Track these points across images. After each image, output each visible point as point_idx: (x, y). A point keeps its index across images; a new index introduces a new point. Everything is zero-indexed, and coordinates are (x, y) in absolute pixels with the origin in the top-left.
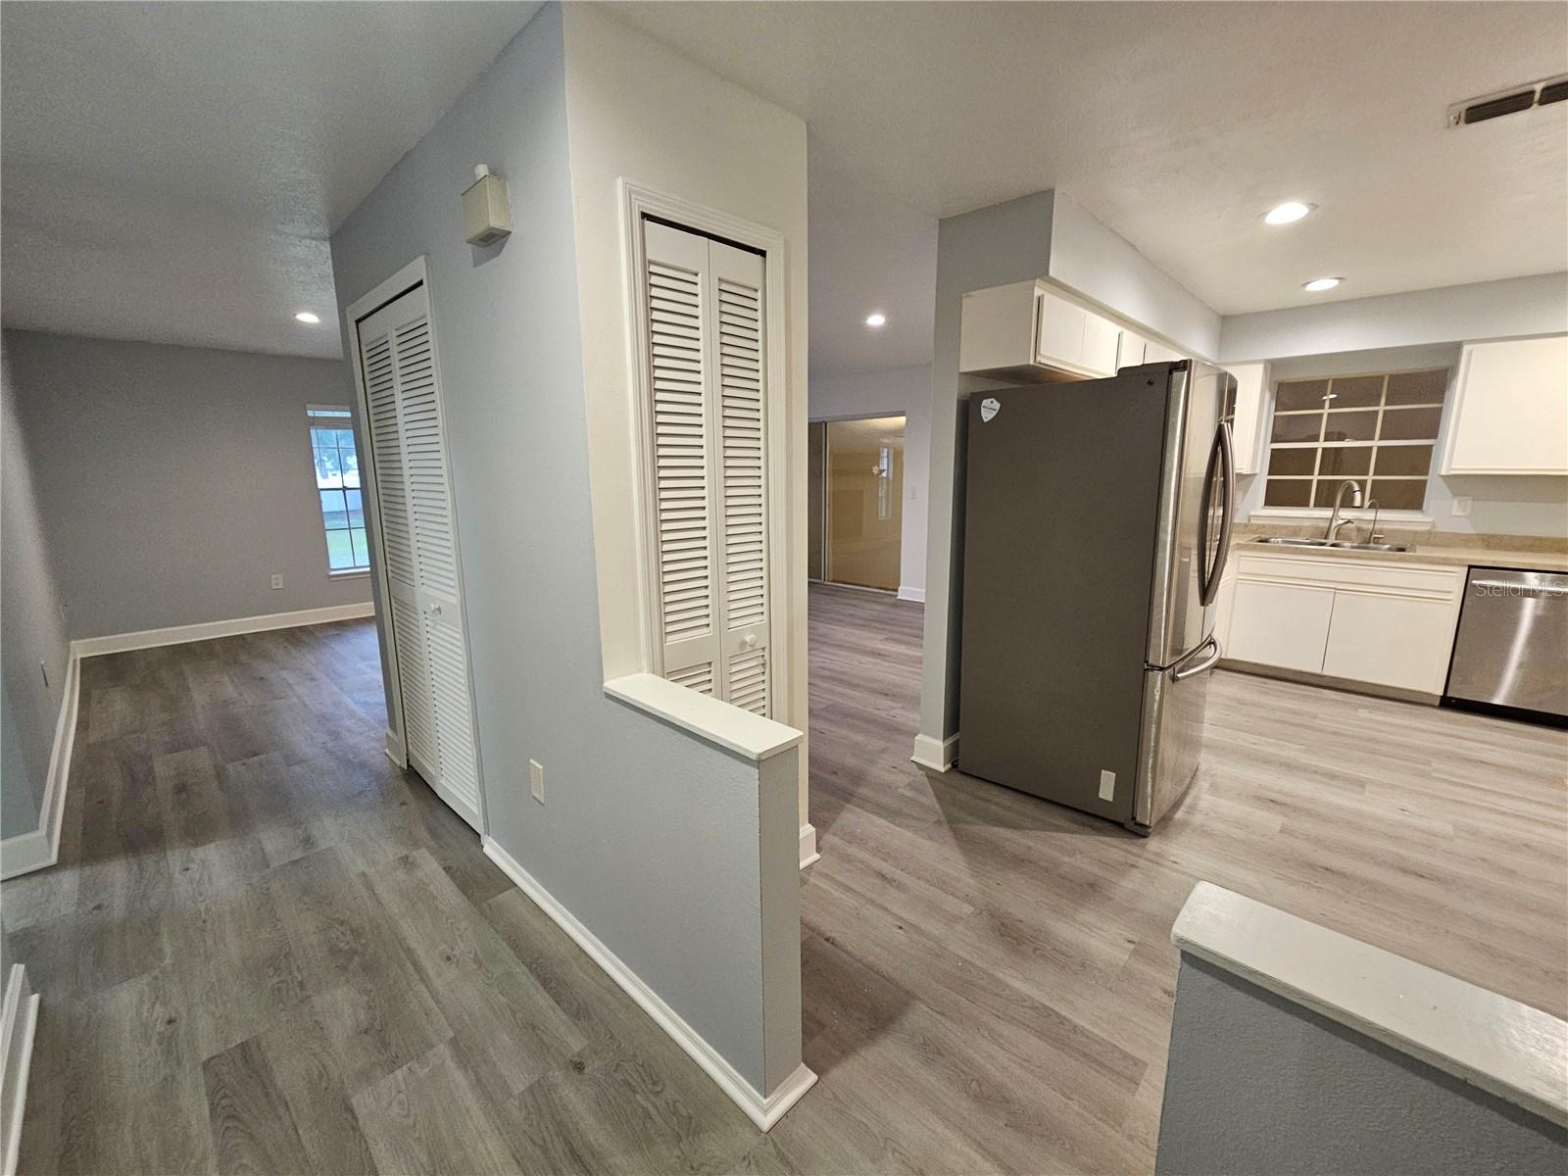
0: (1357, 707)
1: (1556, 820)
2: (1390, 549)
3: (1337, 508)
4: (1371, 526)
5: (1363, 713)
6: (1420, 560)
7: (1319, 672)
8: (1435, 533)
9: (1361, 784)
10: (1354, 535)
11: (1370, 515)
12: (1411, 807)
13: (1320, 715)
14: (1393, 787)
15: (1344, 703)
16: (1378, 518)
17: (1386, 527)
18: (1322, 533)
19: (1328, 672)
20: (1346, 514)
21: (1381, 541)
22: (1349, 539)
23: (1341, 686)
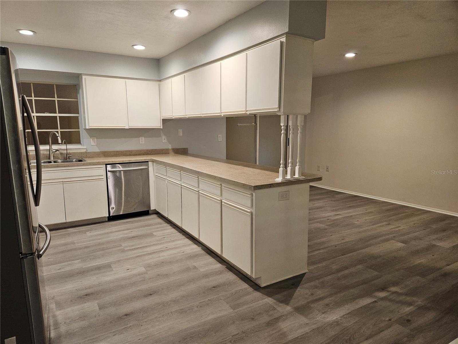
0: (85, 232)
1: (160, 249)
2: (76, 161)
3: (51, 144)
4: (66, 152)
5: (89, 234)
6: (90, 164)
7: (65, 221)
8: (88, 152)
9: (108, 266)
10: (60, 156)
11: (64, 147)
12: (129, 267)
13: (75, 242)
14: (119, 261)
15: (79, 232)
16: (67, 148)
17: (71, 151)
18: (47, 157)
19: (69, 220)
20: (55, 147)
21: (70, 158)
22: (58, 159)
23: (74, 225)
